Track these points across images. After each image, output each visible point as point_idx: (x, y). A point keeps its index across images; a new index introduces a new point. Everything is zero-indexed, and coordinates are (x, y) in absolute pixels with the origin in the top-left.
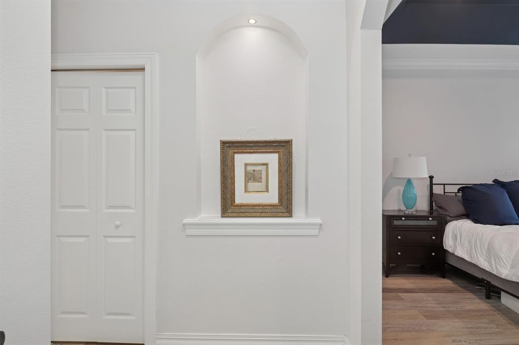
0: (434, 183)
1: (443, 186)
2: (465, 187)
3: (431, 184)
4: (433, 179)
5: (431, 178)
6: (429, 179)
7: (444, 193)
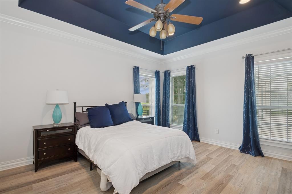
0: (76, 106)
1: (82, 108)
2: (89, 108)
3: (75, 107)
4: (76, 104)
5: (75, 103)
6: (74, 104)
7: (83, 112)
